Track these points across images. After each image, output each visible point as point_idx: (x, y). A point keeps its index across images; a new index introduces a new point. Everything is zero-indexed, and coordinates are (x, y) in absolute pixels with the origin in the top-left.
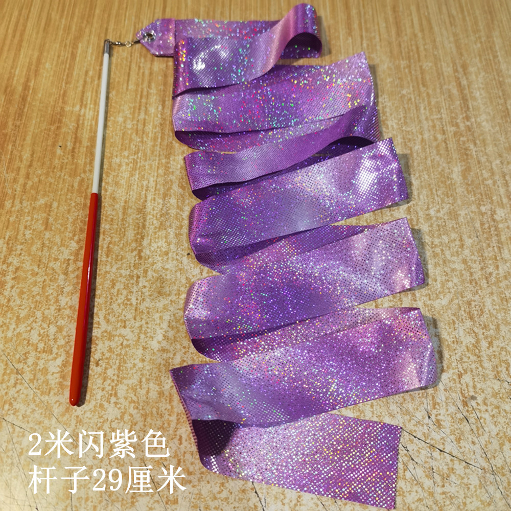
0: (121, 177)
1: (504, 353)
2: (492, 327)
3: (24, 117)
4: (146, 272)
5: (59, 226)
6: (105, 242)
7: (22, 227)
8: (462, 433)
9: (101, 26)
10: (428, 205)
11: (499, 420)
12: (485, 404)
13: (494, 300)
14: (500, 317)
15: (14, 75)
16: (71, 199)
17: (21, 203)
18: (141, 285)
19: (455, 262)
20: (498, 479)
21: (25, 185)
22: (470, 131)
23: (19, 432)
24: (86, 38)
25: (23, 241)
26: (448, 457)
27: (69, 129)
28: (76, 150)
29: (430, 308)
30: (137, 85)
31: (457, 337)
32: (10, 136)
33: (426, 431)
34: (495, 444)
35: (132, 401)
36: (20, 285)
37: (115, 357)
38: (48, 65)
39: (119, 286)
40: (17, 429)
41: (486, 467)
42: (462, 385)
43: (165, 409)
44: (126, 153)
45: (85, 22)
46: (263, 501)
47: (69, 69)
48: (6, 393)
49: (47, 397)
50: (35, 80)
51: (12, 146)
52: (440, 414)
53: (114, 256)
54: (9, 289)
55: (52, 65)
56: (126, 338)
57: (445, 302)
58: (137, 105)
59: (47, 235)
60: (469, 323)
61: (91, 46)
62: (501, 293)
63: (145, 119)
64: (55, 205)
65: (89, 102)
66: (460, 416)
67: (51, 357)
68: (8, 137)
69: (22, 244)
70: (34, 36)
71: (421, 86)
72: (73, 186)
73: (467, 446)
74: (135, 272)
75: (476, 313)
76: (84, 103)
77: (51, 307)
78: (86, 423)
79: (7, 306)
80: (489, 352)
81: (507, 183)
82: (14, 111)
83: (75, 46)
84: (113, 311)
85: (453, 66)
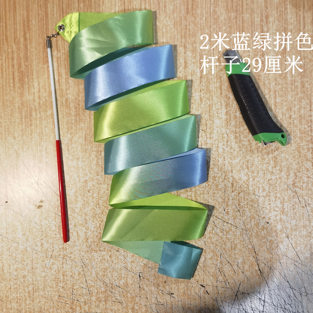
1: (258, 183)
2: (256, 172)
3: (29, 60)
6: (83, 134)
7: (43, 127)
8: (236, 216)
10: (236, 110)
11: (252, 211)
12: (247, 205)
13: (259, 159)
14: (260, 167)
15: (17, 29)
16: (63, 111)
17: (40, 113)
19: (244, 141)
20: (248, 233)
21: (39, 103)
25: (46, 134)
26: (230, 225)
28: (60, 81)
29: (230, 164)
31: (241, 177)
32: (25, 73)
33: (222, 216)
34: (249, 220)
37: (96, 188)
38: (34, 22)
39: (93, 156)
41: (244, 228)
42: (239, 197)
50: (29, 33)
52: (229, 209)
53: (88, 141)
55: (36, 22)
57: (237, 161)
60: (246, 170)
61: (55, 6)
62: (263, 156)
65: (61, 48)
66: (236, 209)
68: (24, 73)
69: (45, 136)
72: (63, 103)
73: (238, 221)
74: (99, 149)
75: (250, 166)
76: (59, 49)
80: (253, 183)
81: (276, 97)
82: (23, 56)
83: (46, 7)
84: (92, 168)
85: (261, 17)
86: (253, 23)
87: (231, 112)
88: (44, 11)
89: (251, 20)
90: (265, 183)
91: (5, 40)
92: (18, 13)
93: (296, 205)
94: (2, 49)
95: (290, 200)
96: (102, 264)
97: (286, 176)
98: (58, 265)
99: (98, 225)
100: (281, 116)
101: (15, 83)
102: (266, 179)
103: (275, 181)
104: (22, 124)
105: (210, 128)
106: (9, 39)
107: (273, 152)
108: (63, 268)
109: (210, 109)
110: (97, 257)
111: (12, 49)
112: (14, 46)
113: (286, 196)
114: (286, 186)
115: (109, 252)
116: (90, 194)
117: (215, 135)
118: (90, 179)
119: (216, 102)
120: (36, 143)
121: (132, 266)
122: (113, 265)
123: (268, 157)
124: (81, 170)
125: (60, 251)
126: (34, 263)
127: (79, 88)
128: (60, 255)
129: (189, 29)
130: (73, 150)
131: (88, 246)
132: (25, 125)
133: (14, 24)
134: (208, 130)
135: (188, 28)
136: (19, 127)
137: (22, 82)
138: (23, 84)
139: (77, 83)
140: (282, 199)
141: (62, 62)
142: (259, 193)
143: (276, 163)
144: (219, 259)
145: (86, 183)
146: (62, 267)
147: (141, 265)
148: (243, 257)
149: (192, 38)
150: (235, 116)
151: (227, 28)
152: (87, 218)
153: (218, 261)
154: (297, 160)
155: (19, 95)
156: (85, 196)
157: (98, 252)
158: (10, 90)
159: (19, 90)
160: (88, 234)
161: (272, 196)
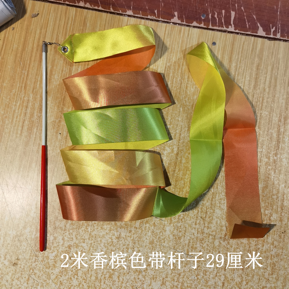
22: (275, 163)
23: (37, 283)
35: (84, 279)
40: (36, 282)
43: (98, 285)
48: (31, 265)
49: (48, 270)
56: (84, 248)
64: (56, 169)
67: (50, 251)
78: (64, 285)
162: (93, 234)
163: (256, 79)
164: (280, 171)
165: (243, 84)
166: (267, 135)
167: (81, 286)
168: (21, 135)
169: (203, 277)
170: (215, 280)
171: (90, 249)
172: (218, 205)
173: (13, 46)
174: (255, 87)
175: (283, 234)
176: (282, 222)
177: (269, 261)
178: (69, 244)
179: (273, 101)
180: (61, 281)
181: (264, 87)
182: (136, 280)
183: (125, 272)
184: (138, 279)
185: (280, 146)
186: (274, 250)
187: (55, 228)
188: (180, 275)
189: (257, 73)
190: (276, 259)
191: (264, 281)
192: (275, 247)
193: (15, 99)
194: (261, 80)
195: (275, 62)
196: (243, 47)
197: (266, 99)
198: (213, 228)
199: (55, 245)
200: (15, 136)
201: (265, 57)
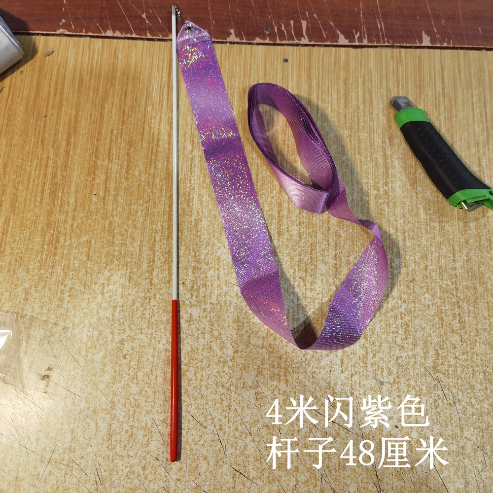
0: (138, 221)
1: (381, 362)
2: (377, 344)
3: (69, 169)
4: (155, 295)
5: (96, 258)
6: (128, 271)
7: (72, 258)
9: (122, 88)
10: (349, 253)
13: (382, 326)
14: (383, 338)
15: (59, 131)
16: (104, 238)
17: (70, 239)
18: (152, 304)
21: (72, 225)
22: (386, 195)
24: (111, 99)
25: (73, 268)
26: (337, 426)
27: (101, 180)
28: (106, 198)
30: (149, 143)
35: (147, 383)
36: (73, 301)
37: (136, 353)
38: (83, 124)
39: (137, 304)
40: (78, 397)
41: (359, 433)
42: (352, 382)
44: (141, 202)
45: (109, 84)
46: (224, 447)
47: (99, 127)
49: (94, 378)
50: (75, 136)
51: (62, 193)
53: (134, 283)
54: (67, 303)
55: (86, 124)
56: (142, 341)
58: (149, 161)
59: (89, 264)
61: (115, 107)
62: (388, 321)
63: (154, 174)
64: (93, 241)
65: (114, 157)
67: (95, 351)
68: (58, 186)
69: (73, 271)
70: (71, 95)
71: (357, 154)
72: (105, 227)
74: (148, 294)
75: (369, 334)
76: (111, 158)
77: (94, 317)
78: (119, 395)
79: (66, 315)
80: (372, 361)
81: (405, 239)
82: (61, 164)
83: (102, 107)
84: (134, 322)
85: (383, 137)
86: (372, 144)
87: (342, 256)
88: (99, 112)
89: (370, 141)
90: (392, 362)
91: (40, 143)
92: (63, 112)
93: (440, 401)
94: (34, 153)
95: (431, 391)
96: (129, 481)
97: (422, 354)
98: (58, 477)
99: (131, 412)
100: (413, 265)
101: (44, 197)
102: (393, 356)
103: (407, 360)
104: (42, 252)
105: (311, 276)
106: (46, 142)
107: (403, 316)
108: (65, 482)
109: (312, 249)
110: (121, 468)
111: (48, 154)
112: (52, 151)
113: (423, 385)
114: (423, 370)
115: (143, 461)
116: (126, 361)
117: (318, 286)
118: (129, 338)
119: (321, 240)
120: (57, 280)
121: (176, 488)
122: (145, 483)
123: (395, 323)
124: (117, 325)
125: (64, 453)
126: (20, 469)
127: (130, 209)
128: (63, 460)
129: (288, 145)
130: (109, 294)
131: (110, 447)
132: (47, 255)
133: (57, 124)
134: (309, 279)
135: (287, 143)
136: (37, 256)
137: (54, 197)
138: (54, 199)
139: (129, 203)
140: (418, 390)
141: (112, 174)
142: (383, 378)
143: (407, 333)
144: (319, 484)
145: (121, 344)
146: (63, 480)
147: (192, 487)
148: (357, 482)
149: (292, 156)
150: (348, 261)
151: (338, 147)
152: (116, 399)
153: (317, 488)
154: (438, 331)
155: (46, 213)
156: (118, 364)
157: (125, 458)
158: (35, 206)
159: (47, 206)
160: (114, 427)
161: (402, 383)
162: (153, 320)
163: (346, 96)
164: (395, 203)
165: (330, 104)
166: (371, 161)
167: (143, 393)
168: (41, 202)
169: (313, 356)
170: (330, 357)
171: (151, 341)
172: (321, 259)
173: (23, 92)
174: (346, 106)
175: (411, 284)
176: (407, 268)
177: (399, 321)
178: (120, 338)
179: (372, 119)
180: (114, 391)
181: (358, 104)
182: (221, 374)
183: (204, 366)
184: (224, 372)
185: (390, 172)
186: (403, 306)
187: (99, 320)
188: (281, 358)
189: (346, 89)
190: (407, 318)
191: (397, 349)
192: (404, 301)
193: (30, 158)
194: (352, 96)
195: (366, 73)
196: (323, 60)
197: (362, 119)
198: (318, 290)
199: (102, 342)
200: (32, 205)
201: (352, 69)
